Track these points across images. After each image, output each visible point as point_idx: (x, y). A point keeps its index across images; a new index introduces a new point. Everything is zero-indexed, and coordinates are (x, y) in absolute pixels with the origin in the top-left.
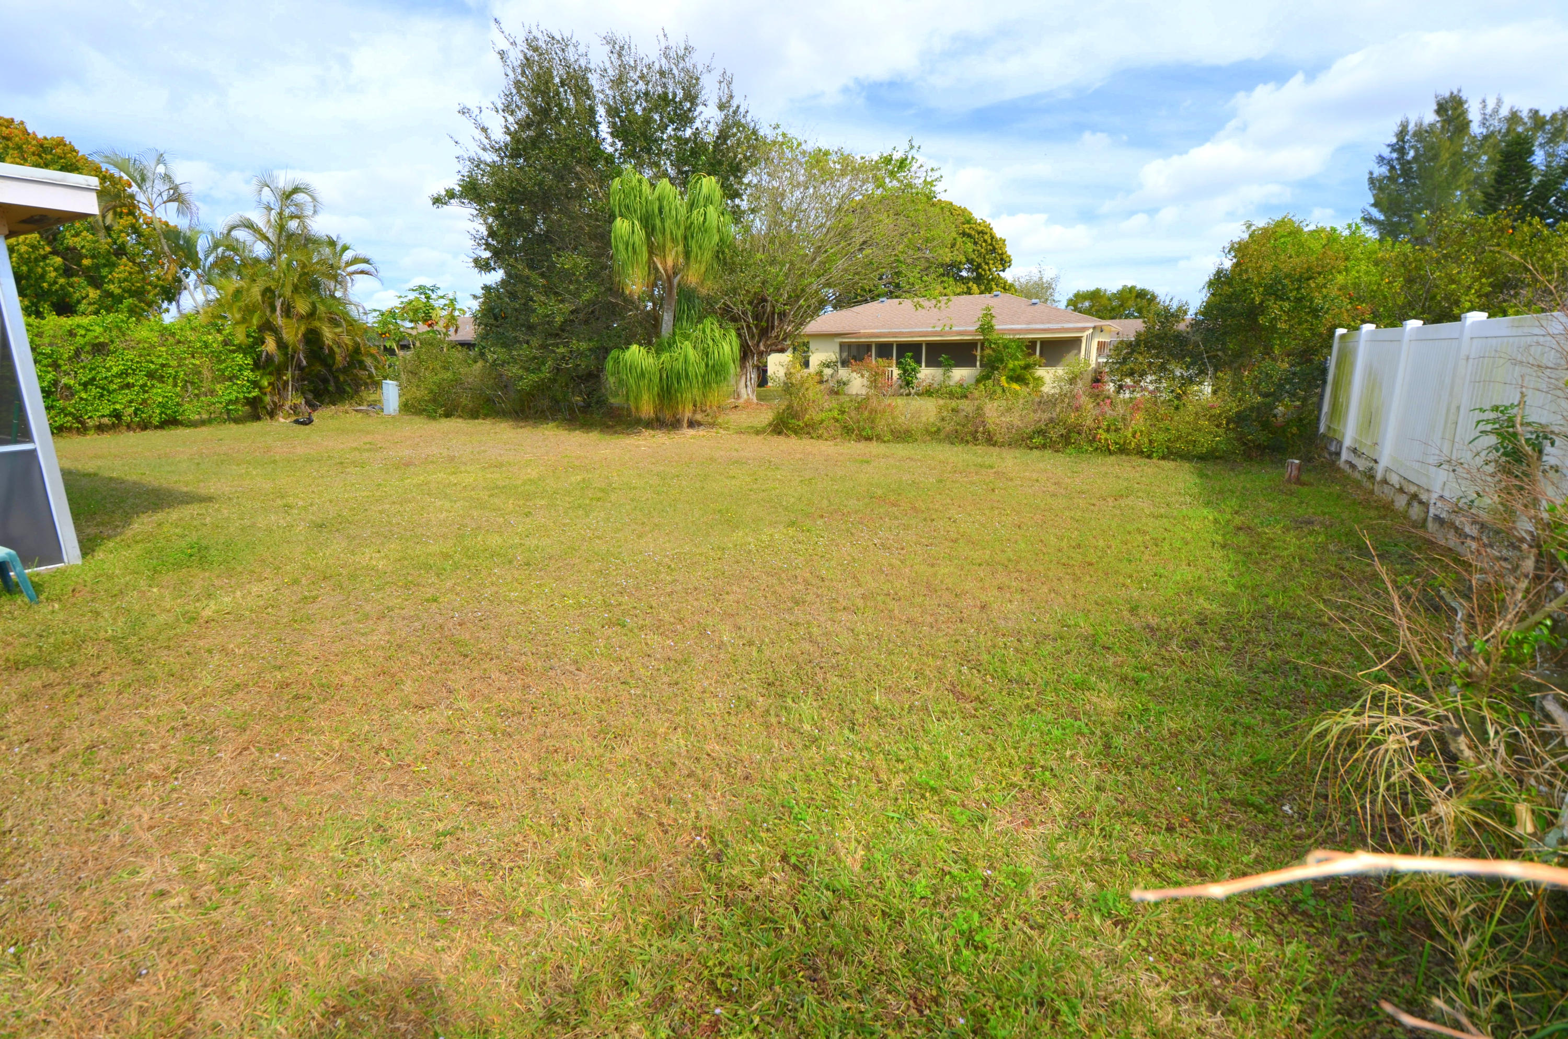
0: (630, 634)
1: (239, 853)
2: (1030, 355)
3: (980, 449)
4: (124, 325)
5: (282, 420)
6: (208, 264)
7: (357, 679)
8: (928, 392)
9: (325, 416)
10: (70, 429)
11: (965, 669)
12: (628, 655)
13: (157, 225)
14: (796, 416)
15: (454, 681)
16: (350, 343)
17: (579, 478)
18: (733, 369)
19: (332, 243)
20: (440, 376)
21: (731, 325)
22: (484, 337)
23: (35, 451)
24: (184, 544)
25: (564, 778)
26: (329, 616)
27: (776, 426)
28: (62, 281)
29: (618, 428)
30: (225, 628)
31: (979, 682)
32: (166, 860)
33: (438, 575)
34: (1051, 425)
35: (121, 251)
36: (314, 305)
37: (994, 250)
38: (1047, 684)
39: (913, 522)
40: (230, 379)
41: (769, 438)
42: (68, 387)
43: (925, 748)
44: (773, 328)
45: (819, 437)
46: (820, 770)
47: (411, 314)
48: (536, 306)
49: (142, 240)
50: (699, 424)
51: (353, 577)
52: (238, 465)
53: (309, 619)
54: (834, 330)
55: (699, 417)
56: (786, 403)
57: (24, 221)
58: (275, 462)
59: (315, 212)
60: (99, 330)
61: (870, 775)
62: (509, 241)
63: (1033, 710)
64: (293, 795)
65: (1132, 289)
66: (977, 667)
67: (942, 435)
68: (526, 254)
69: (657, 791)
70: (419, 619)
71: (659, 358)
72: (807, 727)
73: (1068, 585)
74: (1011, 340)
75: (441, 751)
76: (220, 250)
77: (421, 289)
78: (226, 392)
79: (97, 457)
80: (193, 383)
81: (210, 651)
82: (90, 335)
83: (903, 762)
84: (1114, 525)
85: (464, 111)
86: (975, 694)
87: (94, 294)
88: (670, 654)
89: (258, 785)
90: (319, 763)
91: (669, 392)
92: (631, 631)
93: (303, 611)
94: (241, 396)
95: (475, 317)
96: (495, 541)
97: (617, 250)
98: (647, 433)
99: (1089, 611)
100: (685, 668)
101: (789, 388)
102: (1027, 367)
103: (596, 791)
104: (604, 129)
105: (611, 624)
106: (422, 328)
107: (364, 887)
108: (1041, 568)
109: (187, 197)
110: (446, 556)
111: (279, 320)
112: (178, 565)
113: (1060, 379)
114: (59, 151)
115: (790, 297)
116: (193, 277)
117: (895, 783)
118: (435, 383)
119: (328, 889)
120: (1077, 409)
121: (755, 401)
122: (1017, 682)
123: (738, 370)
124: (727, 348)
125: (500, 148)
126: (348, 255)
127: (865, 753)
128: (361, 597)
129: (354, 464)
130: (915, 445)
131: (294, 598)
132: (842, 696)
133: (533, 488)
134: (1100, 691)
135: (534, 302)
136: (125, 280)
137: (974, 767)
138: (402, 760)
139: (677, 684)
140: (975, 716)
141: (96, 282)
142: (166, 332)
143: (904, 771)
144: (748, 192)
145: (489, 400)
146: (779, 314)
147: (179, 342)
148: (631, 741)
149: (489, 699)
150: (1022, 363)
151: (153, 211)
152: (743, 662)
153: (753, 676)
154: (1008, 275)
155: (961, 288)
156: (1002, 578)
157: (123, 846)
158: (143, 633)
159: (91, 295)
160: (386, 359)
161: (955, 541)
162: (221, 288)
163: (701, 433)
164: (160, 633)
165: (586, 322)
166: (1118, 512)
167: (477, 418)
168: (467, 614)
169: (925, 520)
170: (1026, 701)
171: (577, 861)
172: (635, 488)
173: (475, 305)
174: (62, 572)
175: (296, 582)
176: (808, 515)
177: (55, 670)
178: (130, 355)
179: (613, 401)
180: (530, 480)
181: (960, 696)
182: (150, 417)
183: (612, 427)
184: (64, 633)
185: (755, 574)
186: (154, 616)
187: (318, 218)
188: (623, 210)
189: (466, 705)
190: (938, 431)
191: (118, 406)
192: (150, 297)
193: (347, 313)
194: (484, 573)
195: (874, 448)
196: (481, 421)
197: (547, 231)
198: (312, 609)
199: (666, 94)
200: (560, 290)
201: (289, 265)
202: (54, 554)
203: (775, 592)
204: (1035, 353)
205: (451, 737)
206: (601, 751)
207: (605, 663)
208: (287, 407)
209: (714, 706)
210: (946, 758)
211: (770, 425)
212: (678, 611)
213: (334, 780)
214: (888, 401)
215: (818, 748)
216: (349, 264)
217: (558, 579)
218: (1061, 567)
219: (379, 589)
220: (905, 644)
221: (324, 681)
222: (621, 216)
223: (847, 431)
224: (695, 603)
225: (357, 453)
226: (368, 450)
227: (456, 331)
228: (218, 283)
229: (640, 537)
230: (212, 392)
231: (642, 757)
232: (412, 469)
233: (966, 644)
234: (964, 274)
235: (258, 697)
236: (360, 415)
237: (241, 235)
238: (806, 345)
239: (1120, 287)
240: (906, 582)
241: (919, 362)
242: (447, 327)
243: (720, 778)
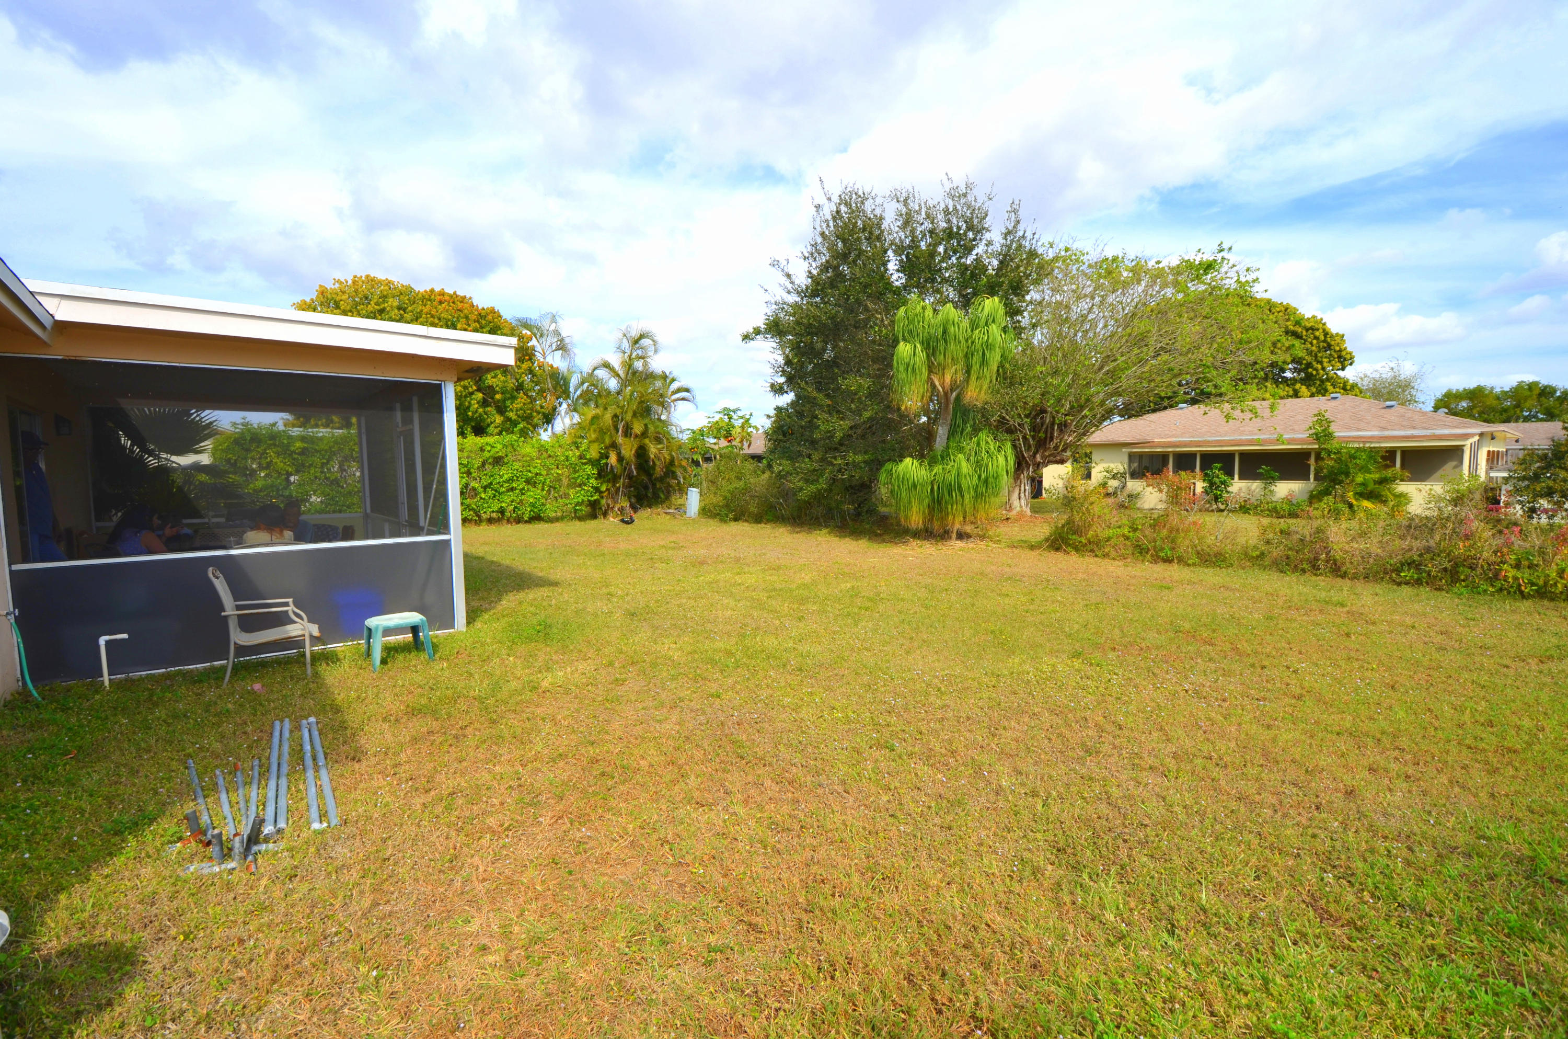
0: (899, 761)
1: (545, 923)
2: (1387, 467)
3: (1322, 581)
4: (516, 444)
5: (611, 519)
6: (576, 396)
7: (651, 766)
8: (1244, 508)
9: (644, 517)
10: (470, 521)
11: (1329, 877)
12: (898, 785)
13: (547, 368)
14: (1077, 531)
15: (731, 783)
16: (668, 457)
17: (849, 585)
18: (1005, 480)
19: (664, 377)
20: (733, 485)
21: (1008, 437)
22: (772, 451)
23: (449, 540)
24: (535, 621)
25: (830, 915)
26: (633, 699)
27: (1054, 541)
28: (481, 410)
29: (886, 537)
30: (556, 700)
31: (1351, 898)
32: (491, 915)
33: (722, 671)
34: (1426, 556)
35: (520, 387)
36: (646, 425)
37: (1329, 347)
38: (1461, 920)
39: (1236, 667)
40: (580, 486)
41: (1046, 554)
42: (474, 489)
43: (1278, 981)
44: (1052, 439)
45: (1106, 555)
46: (1129, 978)
47: (715, 432)
48: (820, 422)
49: (535, 379)
50: (968, 536)
51: (654, 665)
52: (578, 556)
53: (618, 700)
54: (1122, 438)
55: (968, 528)
56: (1066, 517)
57: (467, 371)
58: (603, 555)
59: (656, 351)
60: (499, 446)
61: (1199, 1003)
62: (802, 367)
63: (1441, 956)
64: (592, 873)
65: (1532, 386)
66: (1349, 876)
67: (1267, 561)
68: (815, 379)
69: (930, 958)
70: (704, 713)
71: (932, 470)
72: (1110, 917)
73: (1479, 777)
74: (1358, 449)
75: (717, 856)
76: (586, 385)
77: (727, 412)
78: (577, 496)
79: (486, 543)
80: (555, 488)
81: (543, 719)
82: (494, 450)
83: (1246, 994)
84: (1544, 696)
85: (775, 264)
86: (1347, 916)
87: (499, 419)
88: (942, 791)
89: (566, 856)
90: (615, 844)
91: (940, 502)
92: (900, 757)
93: (614, 692)
94: (586, 499)
95: (766, 433)
96: (771, 642)
97: (898, 371)
98: (915, 543)
99: (1519, 820)
100: (959, 811)
101: (1069, 501)
102: (1383, 481)
103: (864, 940)
104: (892, 266)
105: (880, 745)
106: (723, 443)
107: (642, 989)
108: (1434, 750)
109: (569, 347)
110: (729, 654)
111: (620, 440)
112: (529, 639)
113: (1439, 499)
114: (490, 317)
115: (1072, 407)
116: (564, 406)
117: (1237, 1021)
118: (729, 490)
119: (612, 983)
120: (1467, 537)
121: (1029, 513)
122: (1413, 910)
123: (1012, 481)
124: (1001, 459)
125: (802, 291)
126: (675, 386)
127: (1191, 969)
128: (659, 685)
129: (661, 560)
130: (1230, 570)
131: (608, 679)
132: (1155, 883)
133: (806, 593)
134: (1552, 947)
135: (819, 419)
136: (521, 409)
137: (1353, 1023)
138: (683, 857)
139: (950, 828)
140: (1349, 948)
141: (501, 410)
142: (542, 449)
143: (1248, 1007)
144: (1029, 308)
145: (772, 507)
146: (1060, 425)
147: (550, 456)
148: (901, 888)
149: (762, 809)
150: (1376, 476)
151: (545, 358)
152: (1026, 815)
153: (1039, 836)
154: (1350, 374)
155: (1283, 390)
156: (1373, 756)
157: (462, 893)
158: (499, 696)
159: (497, 421)
160: (692, 470)
161: (1299, 698)
162: (583, 414)
163: (970, 545)
164: (510, 698)
165: (863, 436)
166: (1548, 680)
167: (760, 522)
168: (744, 715)
169: (1253, 666)
170: (1429, 941)
171: (843, 1021)
172: (903, 600)
173: (768, 424)
174: (452, 636)
175: (611, 664)
176: (1097, 646)
177: (437, 719)
178: (517, 466)
179: (883, 510)
180: (804, 584)
181: (1324, 915)
182: (523, 513)
183: (880, 535)
184: (447, 688)
185: (1036, 710)
186: (508, 681)
187: (656, 357)
188: (906, 335)
189: (740, 810)
190: (1262, 555)
191: (503, 505)
192: (535, 420)
193: (668, 433)
194: (761, 675)
195: (1175, 572)
196: (763, 525)
197: (834, 357)
198: (621, 690)
199: (951, 228)
200: (843, 409)
201: (632, 395)
202: (447, 621)
203: (1060, 735)
204: (1394, 465)
205: (725, 842)
206: (869, 891)
207: (873, 789)
208: (616, 509)
209: (993, 864)
210: (1311, 1002)
211: (1047, 540)
212: (950, 742)
213: (625, 865)
214: (1192, 519)
215: (1126, 947)
216: (674, 393)
217: (828, 689)
218: (1465, 751)
219: (674, 678)
220: (1239, 828)
221: (625, 762)
222: (904, 340)
223: (1140, 550)
224: (968, 735)
225: (664, 550)
226: (673, 548)
227: (749, 446)
228: (581, 411)
229: (908, 653)
230: (566, 496)
231: (912, 910)
232: (705, 567)
233: (1328, 842)
234: (1288, 374)
235: (574, 768)
236: (668, 517)
237: (602, 373)
238: (1088, 456)
239: (1515, 384)
240: (1233, 745)
241: (1230, 474)
242: (742, 441)
243: (1003, 959)
